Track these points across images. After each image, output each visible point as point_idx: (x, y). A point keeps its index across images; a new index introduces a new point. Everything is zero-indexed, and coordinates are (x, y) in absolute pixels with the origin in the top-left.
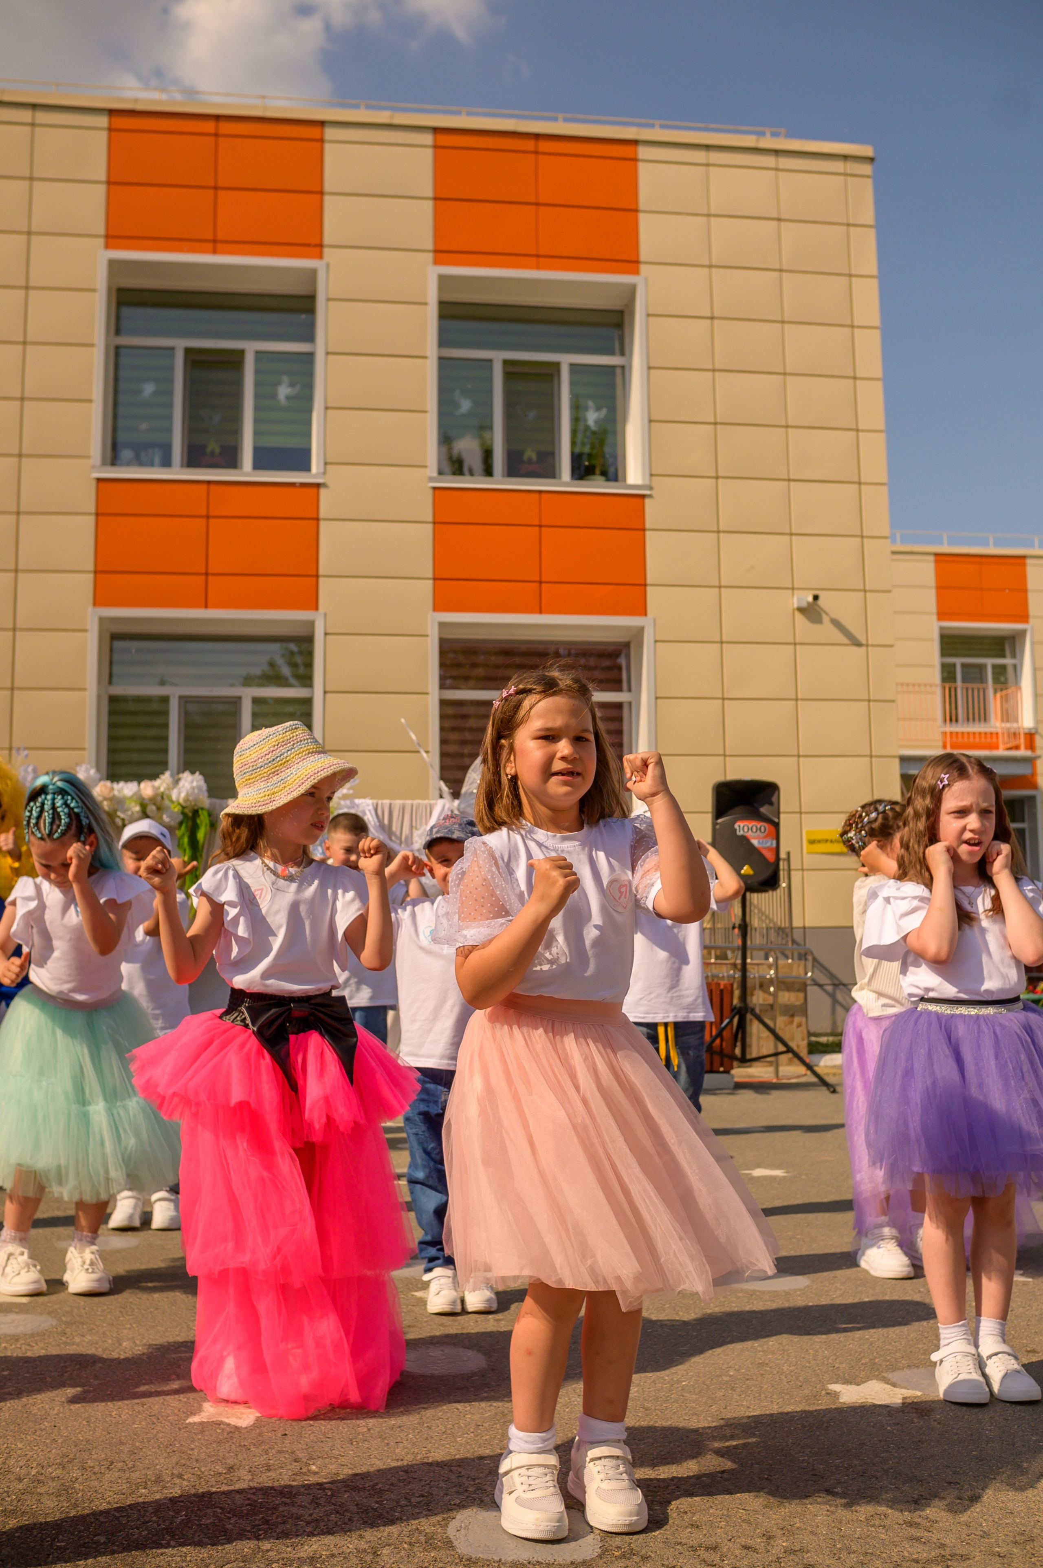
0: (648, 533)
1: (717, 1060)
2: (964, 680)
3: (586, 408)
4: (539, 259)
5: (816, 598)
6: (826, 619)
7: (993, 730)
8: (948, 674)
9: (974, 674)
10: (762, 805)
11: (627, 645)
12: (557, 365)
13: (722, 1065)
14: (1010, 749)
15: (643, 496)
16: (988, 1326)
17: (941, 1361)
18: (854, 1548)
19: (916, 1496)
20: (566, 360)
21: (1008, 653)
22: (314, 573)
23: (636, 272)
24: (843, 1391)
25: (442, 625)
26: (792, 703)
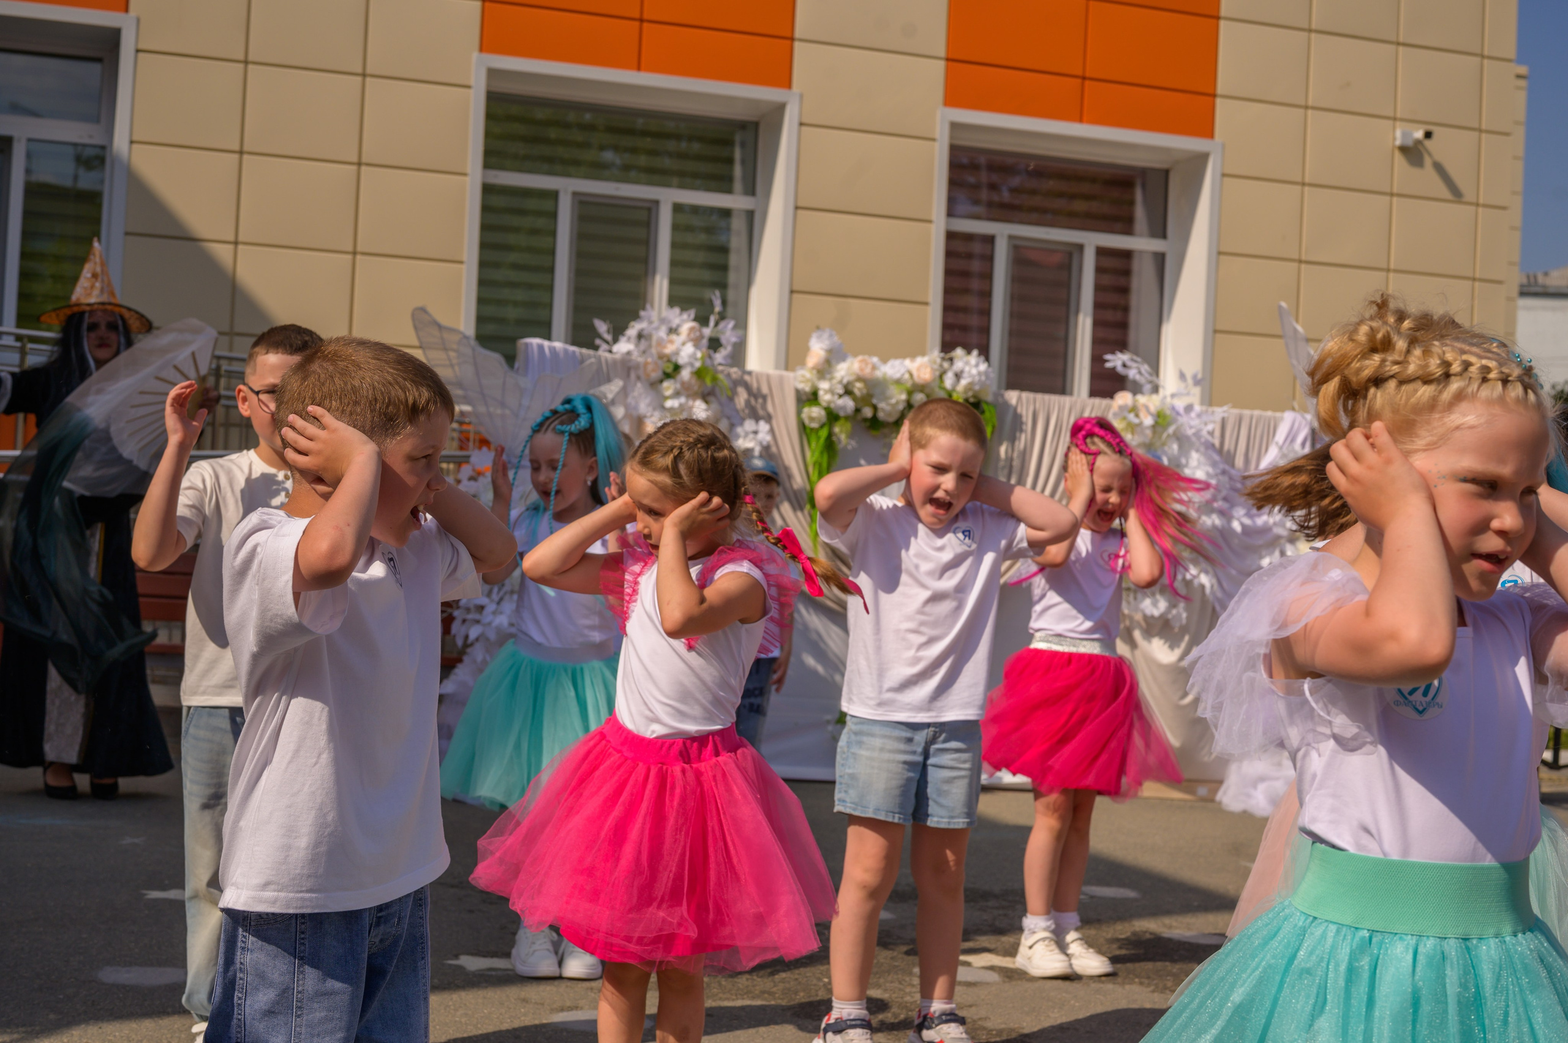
0: (1222, 24)
5: (1428, 135)
11: (1165, 174)
22: (789, 35)
25: (955, 126)
26: (1384, 274)
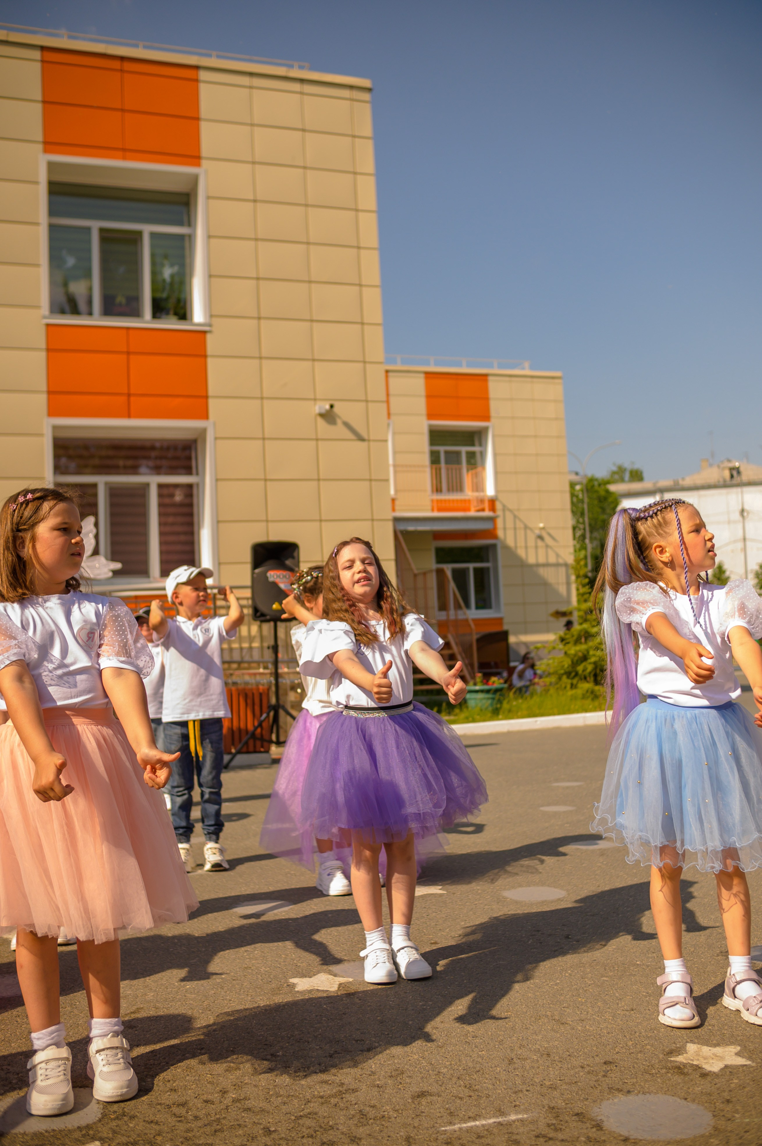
0: (209, 359)
1: (258, 743)
2: (447, 462)
3: (163, 265)
4: (125, 152)
5: (332, 406)
6: (339, 422)
7: (466, 498)
8: (435, 458)
9: (453, 458)
10: (287, 559)
11: (195, 441)
12: (140, 234)
13: (262, 747)
14: (478, 511)
15: (204, 332)
16: (398, 931)
17: (367, 956)
18: (281, 1093)
19: (332, 1052)
20: (147, 229)
21: (476, 442)
23: (198, 165)
24: (300, 983)
25: (55, 428)
26: (316, 482)
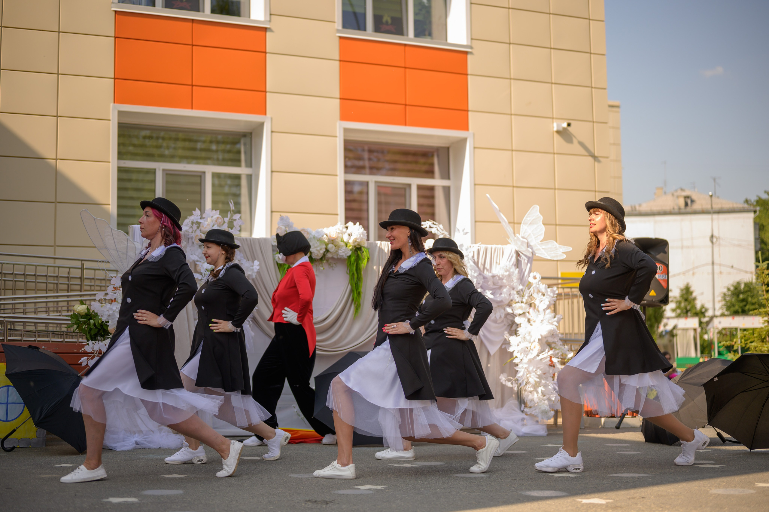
0: (469, 77)
5: (569, 125)
6: (575, 141)
10: (658, 253)
11: (447, 149)
15: (466, 53)
22: (264, 90)
25: (346, 130)
26: (552, 191)
